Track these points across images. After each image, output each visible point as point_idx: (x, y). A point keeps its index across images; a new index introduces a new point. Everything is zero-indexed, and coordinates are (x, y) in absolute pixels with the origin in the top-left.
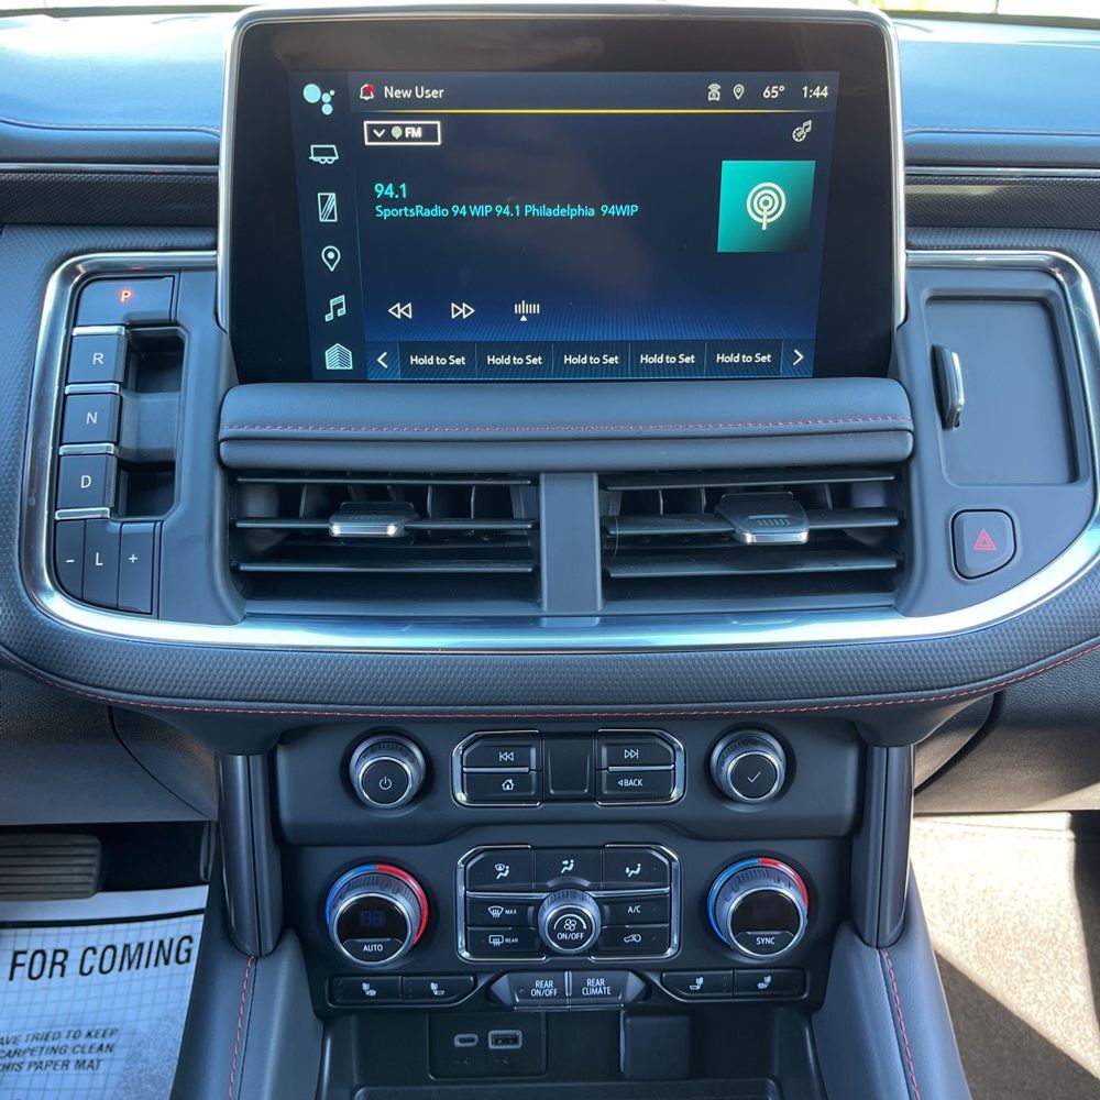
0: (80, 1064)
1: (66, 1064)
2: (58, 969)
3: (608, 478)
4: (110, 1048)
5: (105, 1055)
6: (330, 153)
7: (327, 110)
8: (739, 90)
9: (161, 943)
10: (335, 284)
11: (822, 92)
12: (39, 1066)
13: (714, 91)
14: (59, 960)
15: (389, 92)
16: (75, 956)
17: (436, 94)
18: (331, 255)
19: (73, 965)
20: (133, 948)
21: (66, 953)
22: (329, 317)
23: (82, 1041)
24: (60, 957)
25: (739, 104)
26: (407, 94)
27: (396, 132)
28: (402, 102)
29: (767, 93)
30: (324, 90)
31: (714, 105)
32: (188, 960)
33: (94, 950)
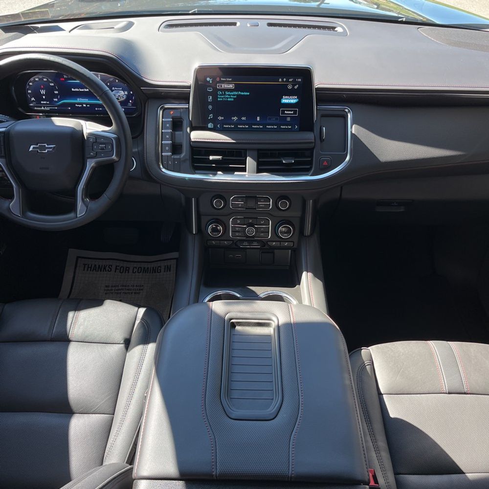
0: (135, 293)
1: (132, 293)
2: (127, 271)
3: (258, 150)
4: (142, 290)
5: (141, 291)
6: (211, 89)
7: (211, 82)
8: (285, 79)
9: (153, 268)
10: (210, 112)
11: (300, 80)
12: (125, 293)
13: (280, 80)
14: (127, 270)
15: (222, 79)
16: (131, 269)
17: (230, 79)
18: (210, 107)
19: (131, 271)
20: (146, 268)
21: (129, 268)
22: (209, 118)
23: (135, 288)
24: (127, 269)
25: (284, 82)
26: (225, 79)
27: (223, 86)
28: (224, 81)
29: (290, 80)
30: (210, 79)
31: (280, 82)
32: (160, 272)
33: (136, 268)
